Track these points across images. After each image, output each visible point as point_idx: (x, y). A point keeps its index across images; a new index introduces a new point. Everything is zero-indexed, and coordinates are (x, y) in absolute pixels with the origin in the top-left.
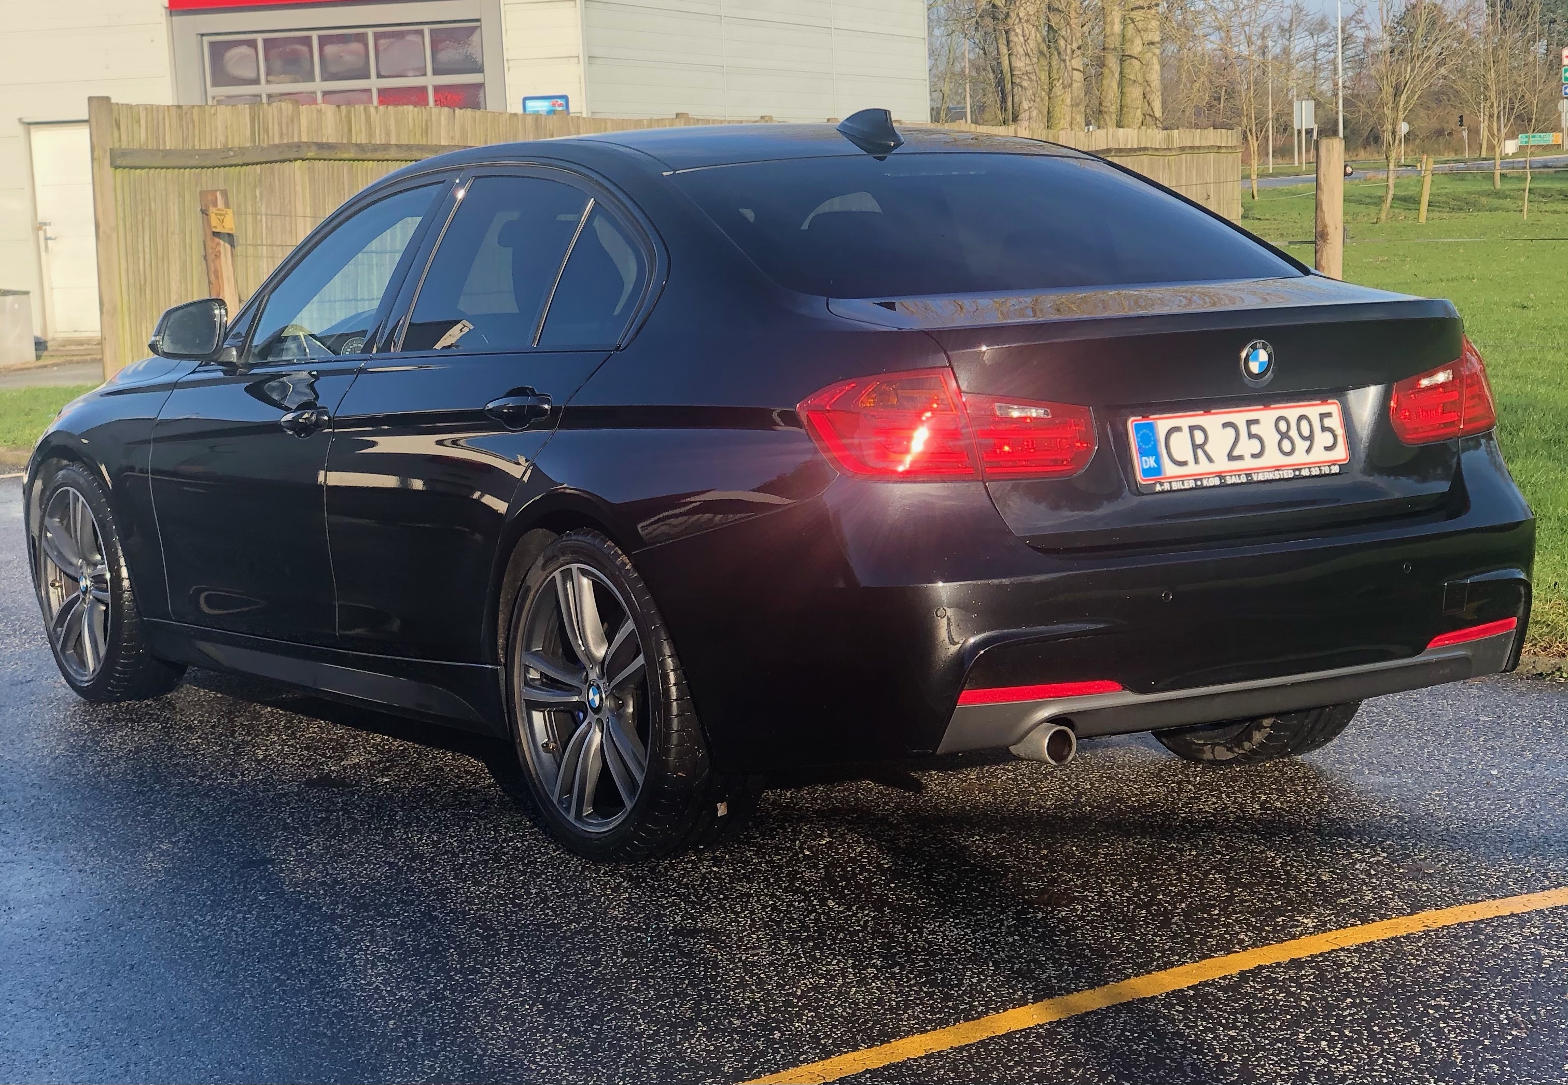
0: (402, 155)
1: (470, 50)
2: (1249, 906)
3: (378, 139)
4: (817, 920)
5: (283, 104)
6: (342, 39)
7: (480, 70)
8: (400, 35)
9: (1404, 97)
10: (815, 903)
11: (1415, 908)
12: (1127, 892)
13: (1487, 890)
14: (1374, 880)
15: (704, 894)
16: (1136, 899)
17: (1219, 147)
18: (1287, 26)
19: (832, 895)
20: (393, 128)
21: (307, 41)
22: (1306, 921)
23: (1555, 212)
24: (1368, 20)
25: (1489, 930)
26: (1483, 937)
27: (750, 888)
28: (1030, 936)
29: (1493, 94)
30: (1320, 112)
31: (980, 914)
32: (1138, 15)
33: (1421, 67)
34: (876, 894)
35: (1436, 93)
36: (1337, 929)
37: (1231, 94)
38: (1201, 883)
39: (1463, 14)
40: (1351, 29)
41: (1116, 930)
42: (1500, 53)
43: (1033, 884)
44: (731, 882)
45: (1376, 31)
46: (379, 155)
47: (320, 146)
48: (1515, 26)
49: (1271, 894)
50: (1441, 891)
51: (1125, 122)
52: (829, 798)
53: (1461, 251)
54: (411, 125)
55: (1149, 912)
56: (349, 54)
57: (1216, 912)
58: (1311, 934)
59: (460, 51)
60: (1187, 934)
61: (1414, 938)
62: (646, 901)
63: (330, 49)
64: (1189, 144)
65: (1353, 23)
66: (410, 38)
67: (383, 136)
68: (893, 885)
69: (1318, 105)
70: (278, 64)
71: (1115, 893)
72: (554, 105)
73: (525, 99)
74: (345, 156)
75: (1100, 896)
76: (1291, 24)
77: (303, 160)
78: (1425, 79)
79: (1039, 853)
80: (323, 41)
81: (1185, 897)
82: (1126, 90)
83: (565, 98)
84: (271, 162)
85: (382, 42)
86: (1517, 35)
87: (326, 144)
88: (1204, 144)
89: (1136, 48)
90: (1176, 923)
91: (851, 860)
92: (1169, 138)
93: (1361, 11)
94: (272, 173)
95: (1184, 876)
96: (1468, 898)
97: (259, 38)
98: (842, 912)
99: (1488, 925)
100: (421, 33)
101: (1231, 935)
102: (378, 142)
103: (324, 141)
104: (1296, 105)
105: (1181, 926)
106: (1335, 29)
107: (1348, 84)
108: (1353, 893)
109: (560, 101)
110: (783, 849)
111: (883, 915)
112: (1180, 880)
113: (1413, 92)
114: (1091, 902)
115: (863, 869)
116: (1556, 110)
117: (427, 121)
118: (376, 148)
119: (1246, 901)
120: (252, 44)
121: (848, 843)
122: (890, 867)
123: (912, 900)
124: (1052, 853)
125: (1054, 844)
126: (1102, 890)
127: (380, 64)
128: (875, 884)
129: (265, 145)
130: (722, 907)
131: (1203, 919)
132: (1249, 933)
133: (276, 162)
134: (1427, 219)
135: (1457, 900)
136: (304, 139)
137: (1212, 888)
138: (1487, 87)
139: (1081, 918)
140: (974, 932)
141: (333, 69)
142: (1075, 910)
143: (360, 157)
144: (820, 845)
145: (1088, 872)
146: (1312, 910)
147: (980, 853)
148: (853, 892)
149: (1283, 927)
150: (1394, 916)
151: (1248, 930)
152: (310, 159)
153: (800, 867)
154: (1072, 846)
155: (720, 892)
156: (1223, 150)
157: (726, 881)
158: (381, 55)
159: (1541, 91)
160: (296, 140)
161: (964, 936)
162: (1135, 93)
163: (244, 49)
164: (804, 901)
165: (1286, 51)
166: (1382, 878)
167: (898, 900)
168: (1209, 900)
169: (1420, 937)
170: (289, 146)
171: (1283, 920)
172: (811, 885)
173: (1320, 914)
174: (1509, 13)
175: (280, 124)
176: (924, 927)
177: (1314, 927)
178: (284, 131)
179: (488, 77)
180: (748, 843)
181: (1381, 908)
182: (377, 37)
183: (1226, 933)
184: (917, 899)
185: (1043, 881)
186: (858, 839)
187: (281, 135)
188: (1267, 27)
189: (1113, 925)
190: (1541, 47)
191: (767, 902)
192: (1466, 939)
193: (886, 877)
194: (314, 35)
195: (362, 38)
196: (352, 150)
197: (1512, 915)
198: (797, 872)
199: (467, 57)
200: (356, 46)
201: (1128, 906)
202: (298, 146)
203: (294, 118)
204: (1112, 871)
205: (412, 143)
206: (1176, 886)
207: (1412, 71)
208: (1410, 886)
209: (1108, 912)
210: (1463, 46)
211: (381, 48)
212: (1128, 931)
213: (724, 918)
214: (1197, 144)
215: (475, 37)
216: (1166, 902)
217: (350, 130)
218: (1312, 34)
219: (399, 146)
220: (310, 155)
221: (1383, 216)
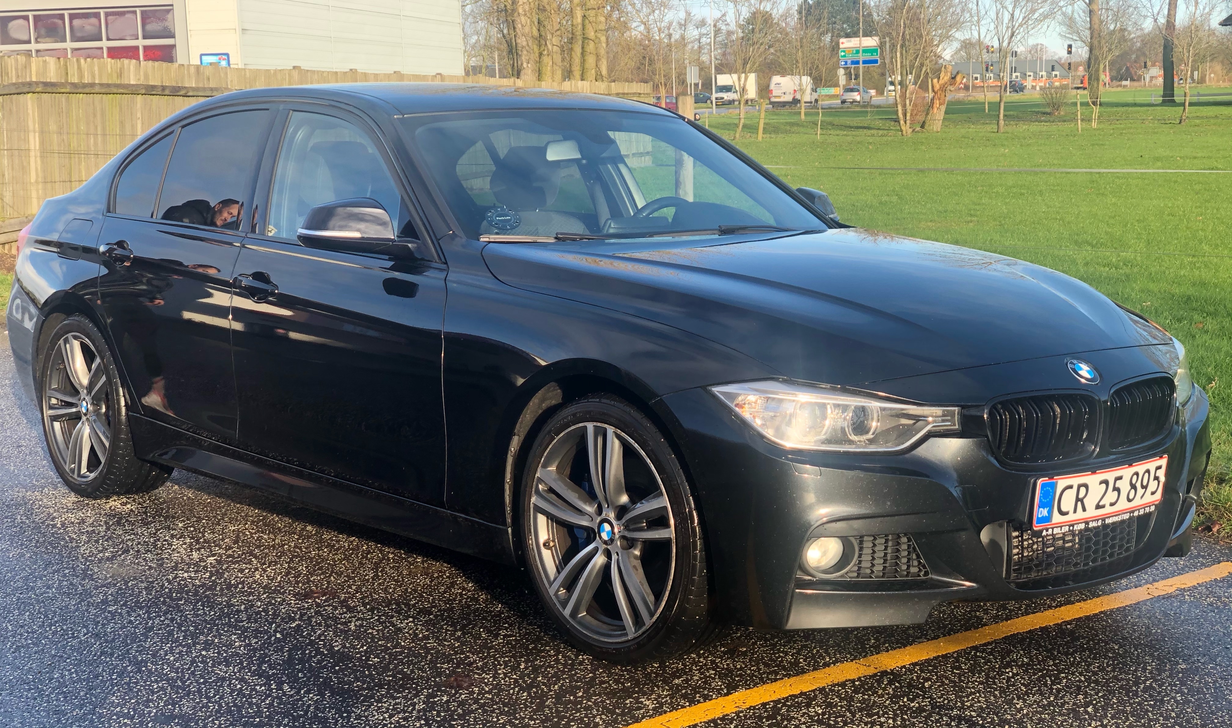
0: (103, 91)
1: (167, 24)
2: (607, 688)
3: (86, 81)
4: (271, 705)
5: (19, 56)
6: (86, 16)
7: (173, 36)
8: (122, 14)
9: (748, 66)
10: (273, 687)
11: (732, 688)
12: (516, 674)
13: (784, 669)
14: (702, 660)
15: (189, 679)
16: (521, 681)
17: (640, 94)
18: (683, 22)
19: (288, 678)
20: (97, 72)
21: (62, 17)
22: (647, 703)
23: (838, 135)
24: (728, 20)
25: (784, 710)
26: (779, 718)
27: (226, 672)
28: (434, 720)
29: (800, 65)
30: (703, 73)
31: (399, 698)
32: (592, 13)
33: (759, 48)
34: (322, 677)
35: (768, 64)
36: (670, 711)
37: (651, 62)
38: (572, 665)
39: (784, 18)
40: (720, 25)
41: (501, 714)
42: (804, 40)
43: (445, 666)
44: (213, 666)
45: (733, 27)
46: (87, 90)
47: (46, 84)
48: (813, 25)
49: (623, 675)
50: (750, 669)
51: (585, 77)
52: (309, 581)
53: (782, 158)
54: (109, 70)
55: (529, 694)
56: (89, 25)
57: (581, 694)
58: (650, 716)
59: (160, 24)
60: (556, 717)
61: (728, 719)
62: (141, 686)
63: (76, 22)
64: (621, 91)
65: (721, 22)
66: (127, 16)
67: (90, 78)
68: (337, 668)
69: (701, 69)
70: (43, 31)
71: (505, 675)
72: (220, 59)
73: (202, 55)
74: (63, 90)
75: (494, 677)
76: (685, 22)
77: (34, 93)
78: (760, 56)
79: (454, 635)
80: (72, 17)
81: (559, 679)
82: (586, 58)
83: (227, 55)
84: (11, 94)
85: (110, 18)
86: (814, 31)
87: (50, 82)
88: (630, 91)
89: (591, 34)
90: (548, 706)
91: (312, 643)
92: (609, 87)
93: (724, 15)
94: (12, 102)
95: (560, 657)
96: (770, 676)
97: (30, 14)
98: (292, 696)
99: (784, 705)
100: (135, 12)
101: (589, 718)
102: (86, 82)
103: (48, 80)
104: (688, 69)
105: (552, 709)
106: (710, 25)
107: (718, 57)
108: (685, 673)
109: (224, 57)
110: (261, 633)
111: (324, 699)
112: (557, 661)
113: (754, 63)
114: (486, 684)
115: (318, 652)
116: (836, 74)
117: (121, 69)
118: (85, 86)
119: (604, 682)
120: (26, 18)
121: (312, 626)
122: (339, 650)
123: (350, 683)
124: (464, 634)
125: (467, 625)
126: (496, 673)
127: (109, 31)
128: (325, 667)
129: (6, 83)
130: (199, 691)
131: (570, 701)
132: (604, 717)
133: (14, 94)
134: (763, 138)
135: (761, 679)
136: (34, 79)
137: (580, 670)
138: (797, 61)
139: (476, 701)
140: (391, 716)
141: (79, 34)
142: (473, 692)
143: (73, 91)
144: (290, 628)
145: (489, 653)
146: (653, 691)
147: (410, 635)
148: (305, 675)
149: (631, 709)
150: (714, 696)
151: (603, 713)
152: (38, 93)
153: (270, 650)
154: (480, 628)
155: (202, 677)
156: (642, 95)
157: (210, 665)
158: (109, 26)
159: (828, 63)
160: (28, 80)
161: (383, 720)
162: (591, 61)
163: (21, 22)
164: (264, 685)
165: (683, 37)
166: (708, 657)
167: (339, 683)
168: (577, 681)
169: (733, 719)
170: (24, 84)
171: (631, 702)
172: (275, 668)
173: (659, 696)
174: (809, 18)
175: (17, 69)
176: (353, 712)
177: (654, 709)
178: (20, 74)
179: (179, 41)
180: (235, 627)
181: (705, 689)
182: (107, 15)
183: (586, 716)
184: (354, 682)
185: (453, 663)
186: (321, 622)
187: (18, 77)
188: (670, 24)
189: (499, 708)
190: (828, 38)
191: (236, 686)
192: (767, 721)
193: (334, 660)
194: (66, 13)
195: (97, 16)
196: (68, 87)
197: (802, 694)
198: (266, 655)
199: (165, 28)
200: (94, 20)
201: (513, 689)
202: (30, 84)
203: (27, 66)
204: (507, 653)
205: (110, 82)
206: (553, 667)
207: (753, 51)
208: (728, 665)
209: (498, 695)
210: (783, 36)
211: (109, 22)
212: (510, 715)
213: (198, 703)
214: (626, 91)
215: (169, 16)
216: (544, 684)
217: (67, 73)
218: (697, 28)
219: (101, 85)
220: (38, 90)
221: (737, 135)
